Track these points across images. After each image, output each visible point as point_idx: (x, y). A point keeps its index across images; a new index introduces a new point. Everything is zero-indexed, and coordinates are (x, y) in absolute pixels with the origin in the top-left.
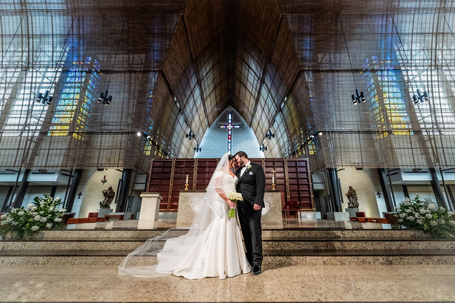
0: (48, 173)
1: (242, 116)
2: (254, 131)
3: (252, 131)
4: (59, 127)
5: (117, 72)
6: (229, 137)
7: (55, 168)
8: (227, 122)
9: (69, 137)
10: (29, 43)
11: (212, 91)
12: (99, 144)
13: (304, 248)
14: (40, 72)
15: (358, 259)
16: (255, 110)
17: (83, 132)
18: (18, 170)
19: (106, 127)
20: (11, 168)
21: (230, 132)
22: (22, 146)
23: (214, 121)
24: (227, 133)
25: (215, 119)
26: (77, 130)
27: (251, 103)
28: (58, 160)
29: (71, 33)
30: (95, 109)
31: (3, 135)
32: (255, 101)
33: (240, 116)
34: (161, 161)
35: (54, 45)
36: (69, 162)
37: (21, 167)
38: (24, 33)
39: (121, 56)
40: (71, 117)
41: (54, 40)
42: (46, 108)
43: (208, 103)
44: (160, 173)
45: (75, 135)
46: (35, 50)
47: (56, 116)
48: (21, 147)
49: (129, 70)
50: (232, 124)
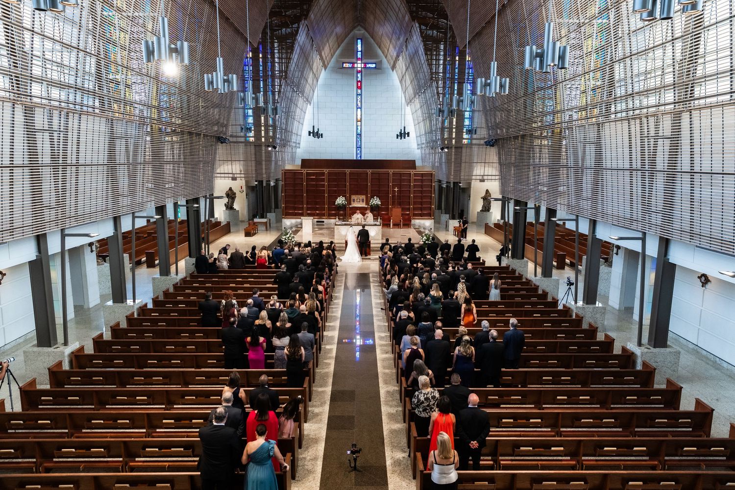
1: (379, 47)
2: (398, 77)
3: (395, 77)
8: (355, 55)
21: (359, 75)
23: (332, 57)
24: (355, 78)
25: (334, 54)
33: (376, 46)
34: (292, 172)
50: (363, 61)
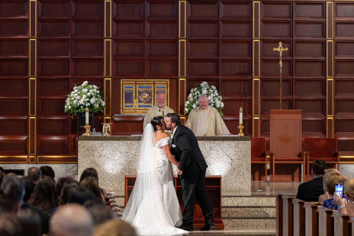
13: (253, 214)
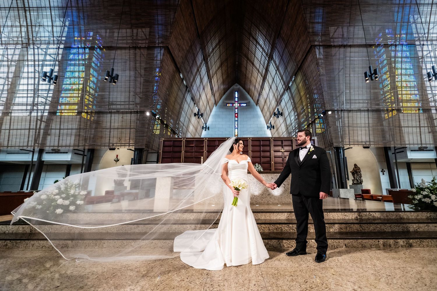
0: (61, 153)
1: (249, 94)
2: (261, 109)
3: (258, 109)
4: (67, 107)
5: (121, 48)
6: (235, 115)
7: (67, 148)
8: (234, 99)
9: (78, 117)
10: (26, 17)
11: (218, 68)
12: (108, 124)
14: (42, 49)
15: (379, 242)
16: (262, 87)
17: (92, 112)
18: (32, 150)
19: (114, 107)
20: (25, 148)
21: (236, 110)
22: (33, 126)
23: (220, 99)
24: (234, 111)
25: (221, 97)
26: (86, 109)
27: (258, 80)
28: (70, 140)
29: (69, 5)
30: (101, 88)
31: (13, 114)
32: (262, 78)
33: (246, 93)
34: (171, 141)
35: (53, 19)
36: (81, 142)
37: (34, 146)
38: (20, 5)
39: (124, 31)
40: (78, 97)
41: (52, 13)
42: (52, 87)
43: (214, 80)
44: (170, 152)
45: (84, 114)
46: (33, 24)
47: (63, 95)
48: (31, 127)
49: (133, 46)
50: (239, 103)
